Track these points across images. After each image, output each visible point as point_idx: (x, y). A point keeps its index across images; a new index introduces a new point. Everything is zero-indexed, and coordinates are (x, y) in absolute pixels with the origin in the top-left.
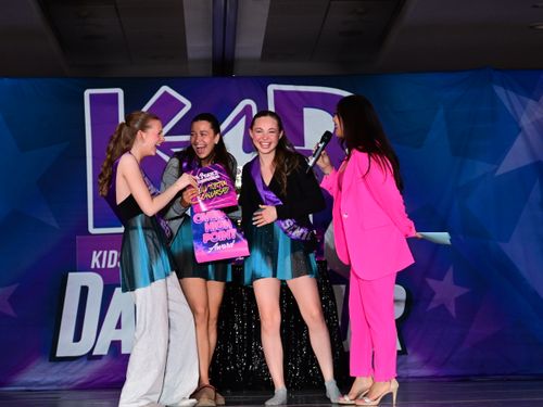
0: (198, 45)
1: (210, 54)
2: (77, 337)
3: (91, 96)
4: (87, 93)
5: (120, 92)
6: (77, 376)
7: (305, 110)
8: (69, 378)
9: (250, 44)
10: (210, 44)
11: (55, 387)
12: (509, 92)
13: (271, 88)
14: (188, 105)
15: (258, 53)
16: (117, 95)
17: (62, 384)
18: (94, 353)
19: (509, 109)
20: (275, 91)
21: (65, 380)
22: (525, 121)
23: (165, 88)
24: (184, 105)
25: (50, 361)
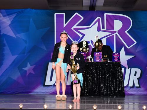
0: (86, 2)
1: (89, 4)
2: (51, 80)
3: (56, 15)
4: (55, 14)
5: (64, 14)
6: (50, 91)
7: (114, 20)
8: (48, 91)
10: (90, 2)
11: (44, 93)
13: (105, 14)
14: (83, 18)
15: (102, 4)
16: (63, 15)
17: (47, 93)
20: (106, 15)
21: (47, 92)
23: (76, 13)
24: (81, 18)
25: (43, 86)
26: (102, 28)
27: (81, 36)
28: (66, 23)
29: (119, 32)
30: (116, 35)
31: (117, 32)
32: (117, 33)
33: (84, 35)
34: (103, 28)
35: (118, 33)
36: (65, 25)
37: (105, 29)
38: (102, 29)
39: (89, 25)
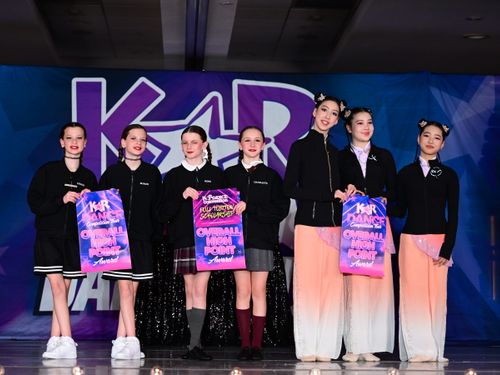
0: (173, 42)
1: (183, 50)
3: (78, 83)
4: (75, 81)
5: (103, 81)
7: (265, 103)
9: (218, 43)
10: (184, 42)
11: (38, 338)
12: (443, 93)
13: (236, 83)
14: (163, 95)
15: (225, 51)
16: (100, 83)
18: (73, 309)
19: (443, 108)
20: (239, 85)
21: (46, 332)
22: (457, 119)
23: (142, 79)
24: (158, 95)
25: (34, 314)
26: (226, 128)
27: (157, 152)
28: (108, 110)
29: (279, 139)
30: (270, 150)
31: (273, 140)
32: (272, 145)
33: (165, 150)
34: (229, 126)
35: (275, 143)
36: (105, 117)
37: (235, 131)
38: (224, 132)
39: (184, 118)
